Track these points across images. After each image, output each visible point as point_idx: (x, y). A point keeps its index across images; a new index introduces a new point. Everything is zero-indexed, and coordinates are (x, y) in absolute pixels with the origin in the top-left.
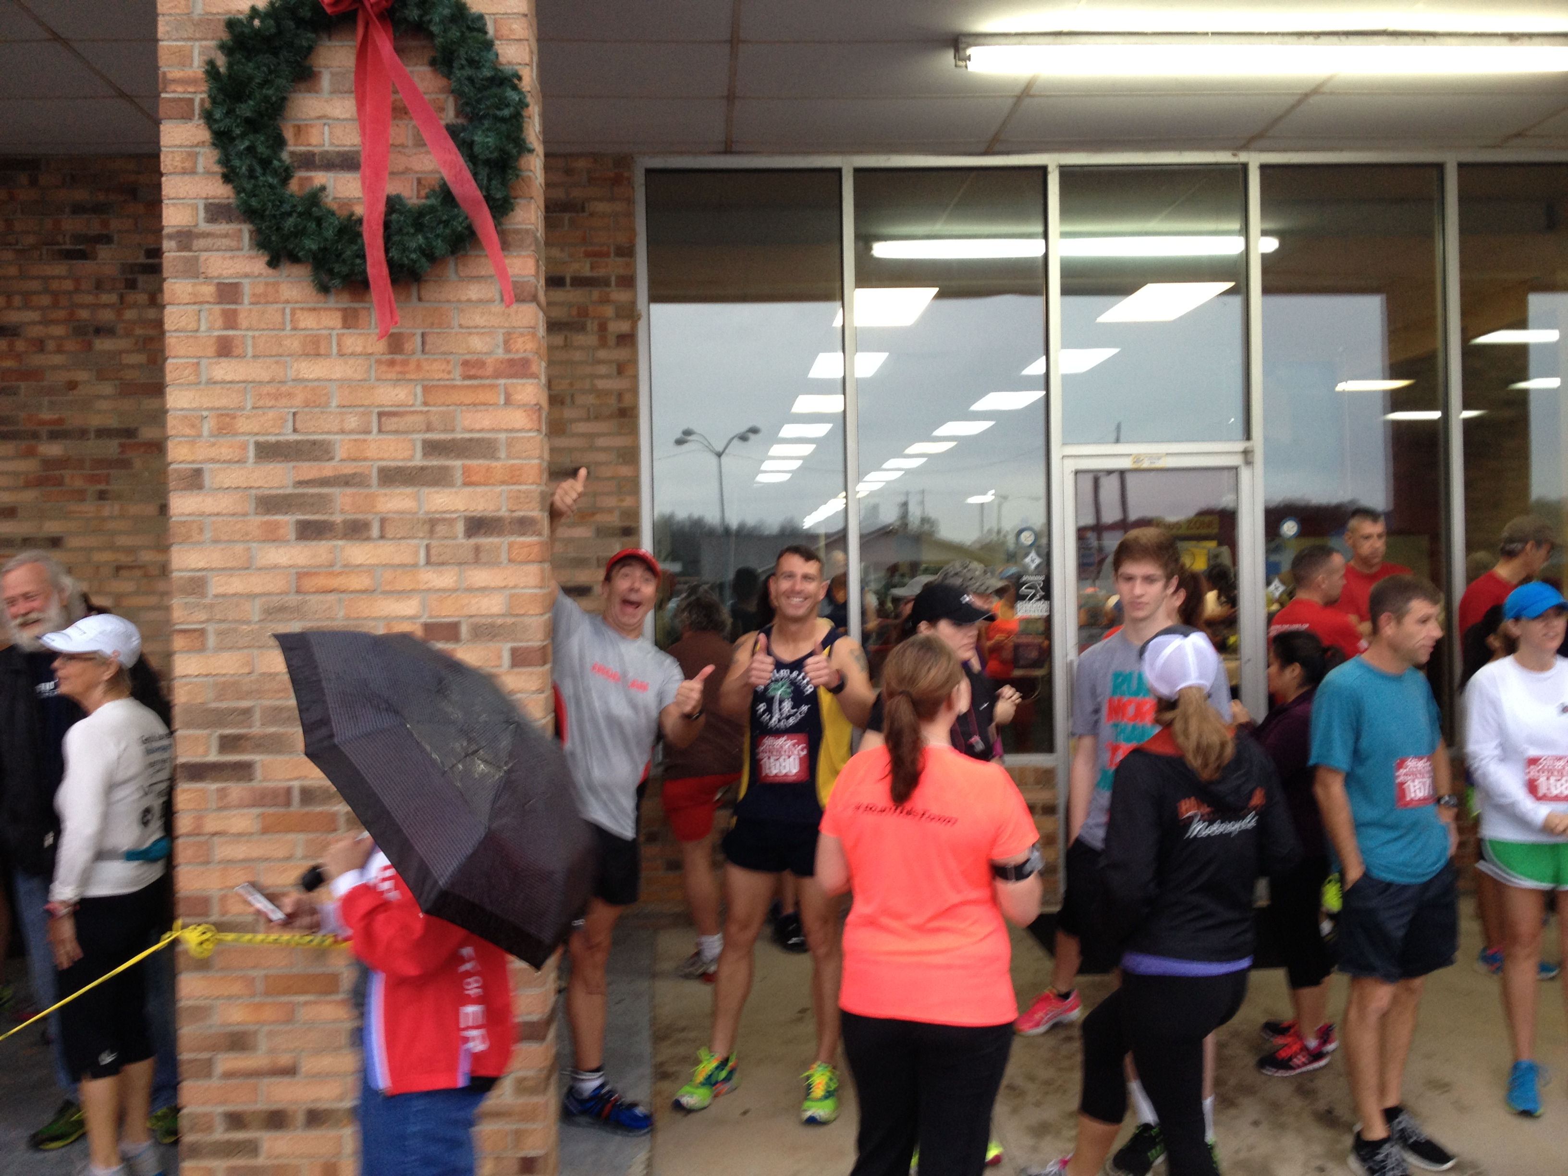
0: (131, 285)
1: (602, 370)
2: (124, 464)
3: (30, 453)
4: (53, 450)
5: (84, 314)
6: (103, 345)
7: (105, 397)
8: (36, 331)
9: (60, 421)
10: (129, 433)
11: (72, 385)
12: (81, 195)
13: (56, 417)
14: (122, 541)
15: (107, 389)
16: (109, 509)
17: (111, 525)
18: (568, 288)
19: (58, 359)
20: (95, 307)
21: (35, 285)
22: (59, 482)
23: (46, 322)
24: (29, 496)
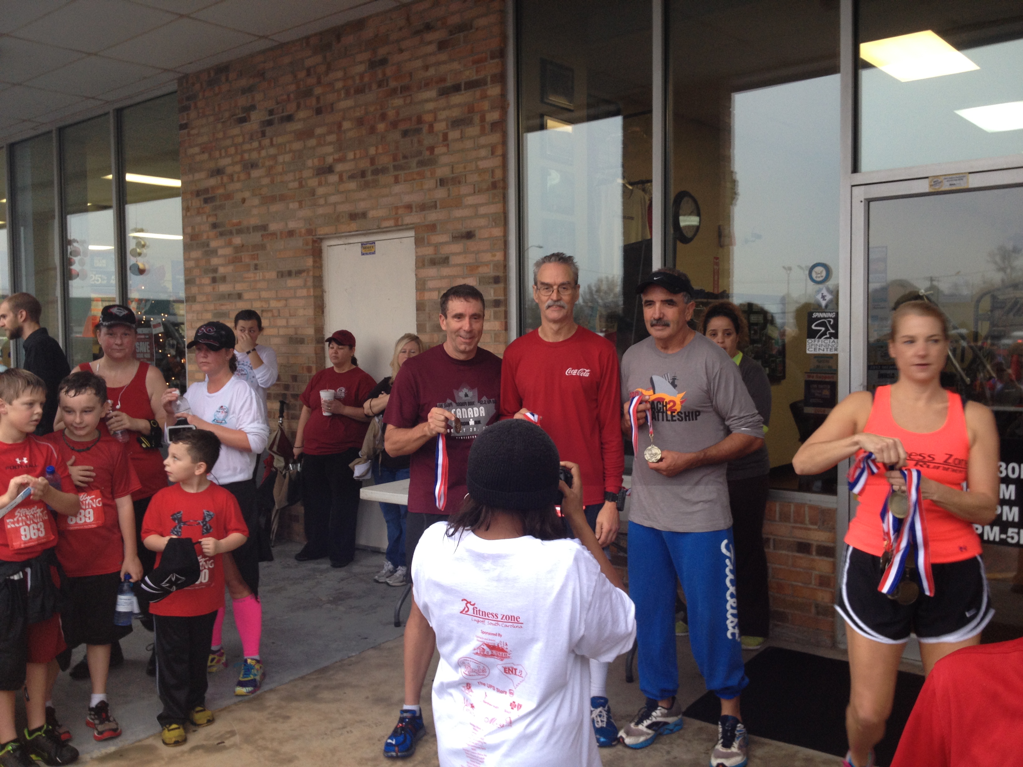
0: (263, 134)
1: (483, 152)
2: (262, 247)
3: (229, 244)
4: (237, 240)
5: (246, 156)
6: (255, 173)
7: (255, 207)
8: (229, 170)
9: (239, 223)
10: (264, 228)
11: (244, 201)
12: (244, 82)
13: (238, 221)
14: (264, 294)
15: (256, 201)
16: (259, 275)
17: (259, 285)
18: (463, 92)
19: (238, 185)
20: (250, 151)
21: (228, 142)
22: (240, 260)
23: (234, 164)
24: (230, 269)
